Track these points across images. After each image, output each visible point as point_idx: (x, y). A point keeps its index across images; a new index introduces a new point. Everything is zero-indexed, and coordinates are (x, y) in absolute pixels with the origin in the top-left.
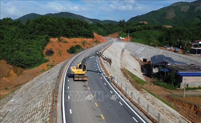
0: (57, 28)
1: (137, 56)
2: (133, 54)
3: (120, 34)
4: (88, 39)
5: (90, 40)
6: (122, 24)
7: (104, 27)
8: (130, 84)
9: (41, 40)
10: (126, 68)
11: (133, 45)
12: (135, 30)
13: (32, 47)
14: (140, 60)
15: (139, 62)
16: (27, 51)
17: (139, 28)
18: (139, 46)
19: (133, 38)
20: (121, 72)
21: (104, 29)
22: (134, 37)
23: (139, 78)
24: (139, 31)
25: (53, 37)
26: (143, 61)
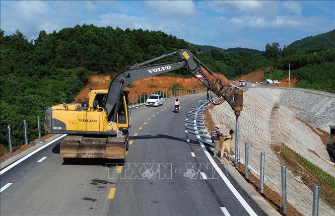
0: (109, 52)
1: (315, 121)
2: (303, 117)
3: (268, 73)
4: (186, 80)
5: (192, 81)
6: (271, 52)
7: (229, 60)
8: (305, 189)
9: (67, 80)
10: (286, 144)
11: (300, 94)
12: (304, 63)
13: (40, 94)
14: (324, 132)
15: (319, 135)
16: (22, 101)
17: (315, 58)
18: (319, 96)
19: (300, 80)
20: (272, 152)
21: (229, 65)
22: (303, 78)
23: (329, 176)
24: (316, 65)
25: (99, 74)
26: (330, 133)
